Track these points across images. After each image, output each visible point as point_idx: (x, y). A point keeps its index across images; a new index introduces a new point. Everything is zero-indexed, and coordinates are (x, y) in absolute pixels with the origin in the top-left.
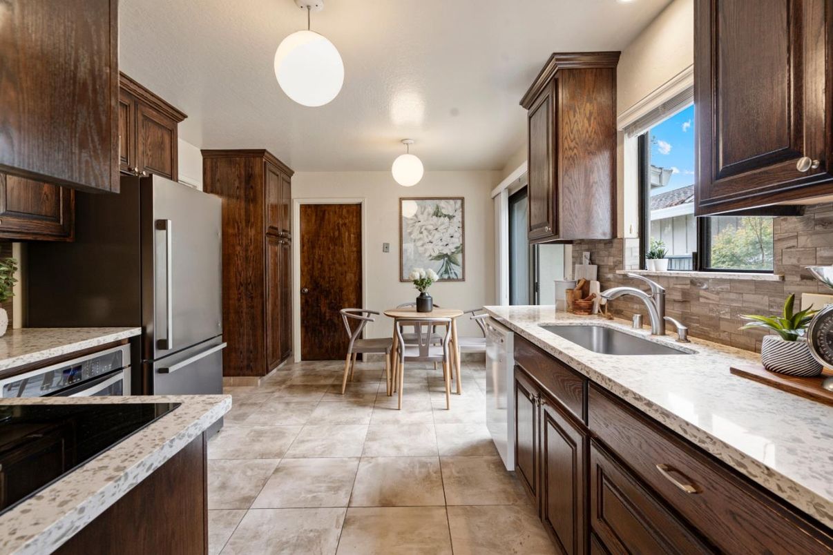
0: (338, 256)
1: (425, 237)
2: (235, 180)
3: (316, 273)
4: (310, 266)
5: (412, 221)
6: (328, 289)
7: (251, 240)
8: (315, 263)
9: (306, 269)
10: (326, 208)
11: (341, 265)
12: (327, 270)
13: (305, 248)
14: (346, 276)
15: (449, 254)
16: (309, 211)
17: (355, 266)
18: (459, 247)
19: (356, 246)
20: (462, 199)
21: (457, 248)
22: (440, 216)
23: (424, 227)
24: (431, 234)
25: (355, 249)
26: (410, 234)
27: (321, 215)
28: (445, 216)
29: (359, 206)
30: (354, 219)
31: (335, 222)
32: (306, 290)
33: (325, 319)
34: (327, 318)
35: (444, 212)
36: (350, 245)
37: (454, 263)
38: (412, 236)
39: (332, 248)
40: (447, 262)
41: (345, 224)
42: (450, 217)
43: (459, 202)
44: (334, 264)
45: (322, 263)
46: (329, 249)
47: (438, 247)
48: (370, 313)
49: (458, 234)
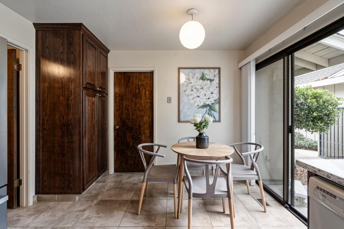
0: (138, 105)
1: (195, 93)
2: (59, 47)
3: (124, 116)
4: (120, 112)
5: (187, 83)
6: (131, 127)
7: (71, 92)
8: (123, 110)
9: (117, 114)
10: (130, 74)
11: (140, 111)
12: (131, 114)
13: (117, 100)
14: (143, 119)
15: (210, 104)
16: (120, 76)
17: (149, 112)
18: (217, 100)
19: (150, 99)
20: (219, 69)
21: (215, 100)
22: (205, 80)
23: (194, 87)
24: (198, 91)
25: (149, 101)
26: (185, 91)
27: (127, 79)
28: (208, 79)
29: (152, 73)
30: (149, 82)
31: (136, 83)
32: (117, 127)
33: (130, 145)
34: (131, 145)
35: (207, 77)
36: (146, 99)
37: (213, 110)
38: (186, 93)
39: (134, 100)
40: (209, 110)
41: (143, 85)
42: (211, 80)
43: (217, 71)
44: (135, 110)
45: (128, 110)
46: (132, 101)
47: (203, 100)
48: (159, 146)
49: (216, 91)
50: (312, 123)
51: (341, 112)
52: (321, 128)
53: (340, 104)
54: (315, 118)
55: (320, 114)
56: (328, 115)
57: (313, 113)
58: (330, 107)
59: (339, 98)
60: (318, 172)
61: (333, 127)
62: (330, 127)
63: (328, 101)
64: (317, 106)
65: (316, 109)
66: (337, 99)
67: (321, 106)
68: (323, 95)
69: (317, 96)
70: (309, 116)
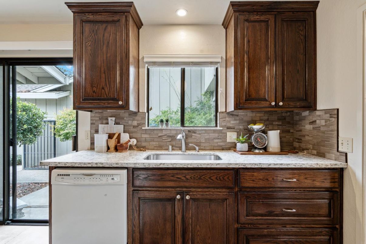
50: (22, 135)
51: (47, 124)
52: (30, 139)
53: (45, 118)
54: (25, 130)
55: (30, 126)
56: (36, 127)
57: (23, 125)
58: (38, 120)
59: (44, 112)
60: (58, 164)
61: (39, 138)
62: (37, 138)
63: (36, 114)
64: (27, 119)
65: (26, 122)
66: (43, 114)
67: (31, 119)
68: (32, 108)
69: (26, 109)
70: (19, 128)
